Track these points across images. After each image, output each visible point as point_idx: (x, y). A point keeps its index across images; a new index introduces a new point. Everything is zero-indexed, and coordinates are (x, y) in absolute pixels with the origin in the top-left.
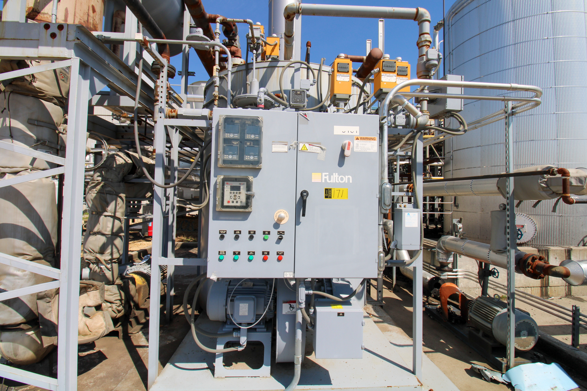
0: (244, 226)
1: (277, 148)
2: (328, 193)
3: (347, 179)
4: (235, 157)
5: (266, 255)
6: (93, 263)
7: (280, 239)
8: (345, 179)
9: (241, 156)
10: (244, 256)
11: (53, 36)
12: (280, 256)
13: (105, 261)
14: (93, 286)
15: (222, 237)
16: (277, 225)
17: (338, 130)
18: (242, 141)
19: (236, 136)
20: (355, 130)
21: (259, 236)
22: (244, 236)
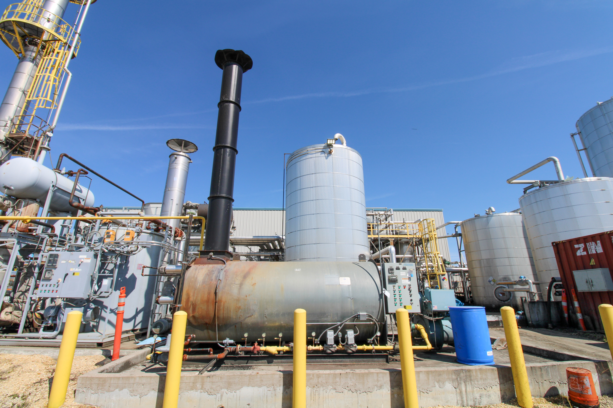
0: (49, 283)
1: (63, 262)
2: (74, 274)
3: (80, 270)
4: (51, 264)
5: (53, 291)
6: (16, 303)
7: (58, 286)
8: (79, 270)
9: (53, 264)
10: (47, 291)
11: (12, 236)
12: (57, 291)
13: (21, 302)
14: (11, 305)
15: (43, 286)
16: (58, 283)
17: (81, 257)
18: (54, 260)
19: (52, 259)
20: (85, 256)
21: (52, 286)
22: (48, 286)
